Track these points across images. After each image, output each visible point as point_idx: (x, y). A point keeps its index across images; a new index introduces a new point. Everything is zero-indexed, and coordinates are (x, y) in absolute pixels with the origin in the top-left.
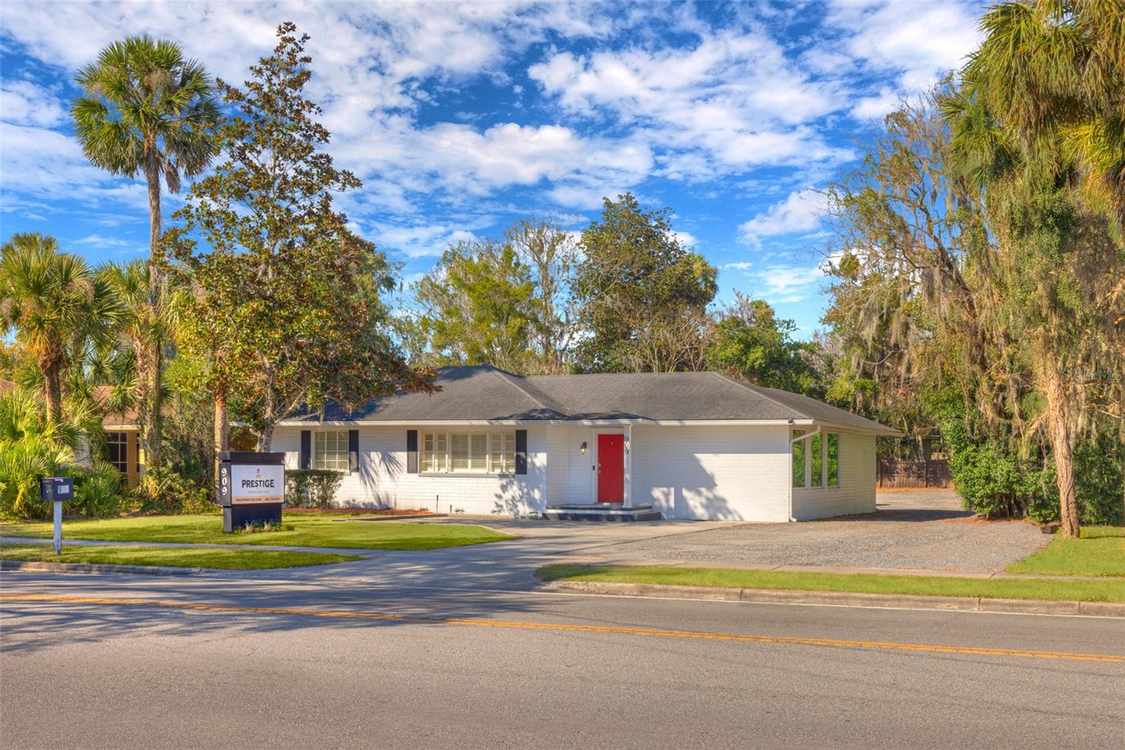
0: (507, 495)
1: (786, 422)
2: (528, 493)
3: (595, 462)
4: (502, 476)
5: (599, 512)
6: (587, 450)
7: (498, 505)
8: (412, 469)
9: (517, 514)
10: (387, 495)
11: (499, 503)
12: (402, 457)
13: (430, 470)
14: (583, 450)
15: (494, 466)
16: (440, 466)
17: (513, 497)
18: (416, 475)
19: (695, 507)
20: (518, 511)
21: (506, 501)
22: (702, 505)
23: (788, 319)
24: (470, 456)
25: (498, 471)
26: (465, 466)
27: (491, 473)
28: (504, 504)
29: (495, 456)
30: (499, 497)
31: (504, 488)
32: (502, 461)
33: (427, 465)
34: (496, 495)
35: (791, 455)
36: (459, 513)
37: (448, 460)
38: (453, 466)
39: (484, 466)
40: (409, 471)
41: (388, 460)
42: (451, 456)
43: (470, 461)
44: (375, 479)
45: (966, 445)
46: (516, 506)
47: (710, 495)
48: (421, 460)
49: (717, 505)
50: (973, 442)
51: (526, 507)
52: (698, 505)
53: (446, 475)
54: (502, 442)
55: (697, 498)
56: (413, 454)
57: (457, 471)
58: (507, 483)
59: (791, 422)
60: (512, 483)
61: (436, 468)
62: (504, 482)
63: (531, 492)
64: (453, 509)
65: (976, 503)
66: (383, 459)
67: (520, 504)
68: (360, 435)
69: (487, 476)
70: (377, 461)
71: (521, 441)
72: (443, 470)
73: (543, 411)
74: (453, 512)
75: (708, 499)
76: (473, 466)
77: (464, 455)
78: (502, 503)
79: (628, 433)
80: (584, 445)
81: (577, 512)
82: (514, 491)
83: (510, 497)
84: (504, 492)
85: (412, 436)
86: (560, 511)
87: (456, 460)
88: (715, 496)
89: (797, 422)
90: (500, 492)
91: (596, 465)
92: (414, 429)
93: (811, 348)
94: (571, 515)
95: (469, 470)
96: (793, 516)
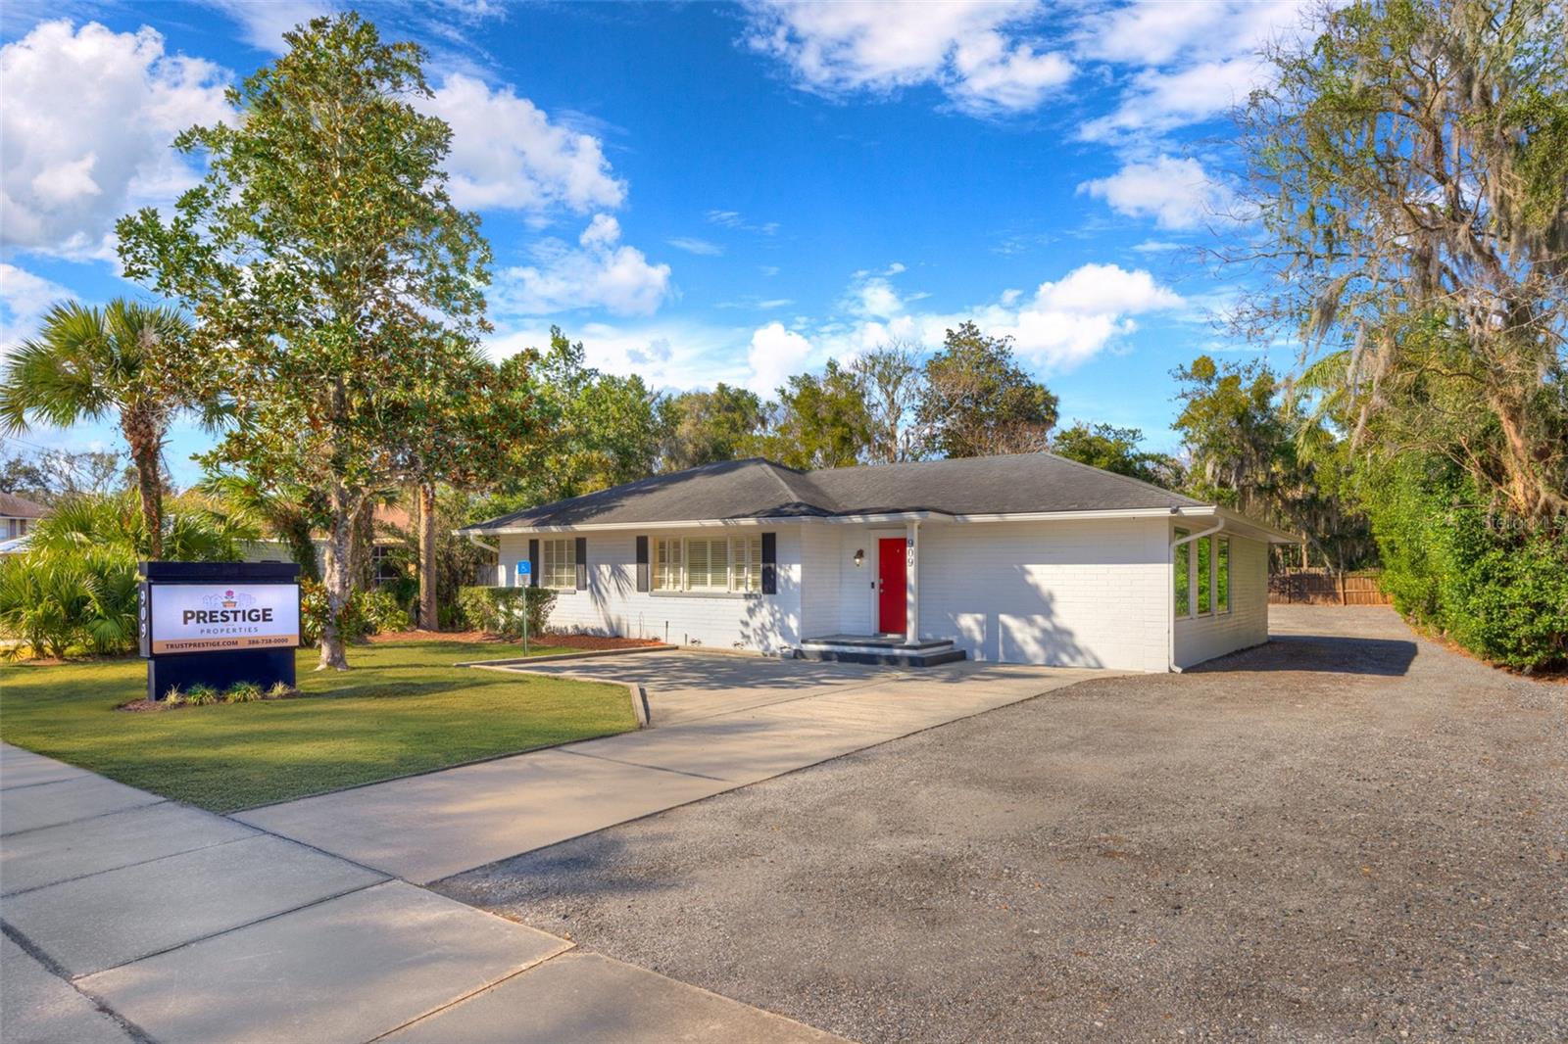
0: (756, 622)
1: (1166, 512)
2: (782, 620)
3: (875, 577)
4: (748, 597)
5: (876, 651)
6: (865, 561)
7: (744, 636)
8: (643, 586)
9: (767, 648)
10: (619, 619)
11: (746, 633)
12: (631, 569)
13: (664, 588)
14: (858, 560)
15: (738, 583)
16: (676, 582)
17: (763, 625)
18: (645, 595)
19: (1025, 642)
20: (769, 645)
21: (754, 630)
22: (1036, 640)
23: (1133, 429)
24: (709, 569)
25: (742, 590)
26: (704, 583)
27: (733, 591)
28: (751, 634)
29: (739, 569)
30: (746, 624)
31: (751, 612)
32: (748, 575)
33: (661, 582)
34: (742, 622)
35: (1172, 566)
36: (695, 645)
37: (684, 575)
38: (691, 582)
39: (725, 582)
40: (640, 589)
41: (618, 573)
42: (687, 569)
43: (709, 576)
44: (607, 599)
45: (1484, 550)
46: (766, 637)
47: (1047, 625)
48: (653, 575)
49: (1058, 641)
50: (1498, 543)
51: (780, 638)
52: (1029, 640)
53: (681, 595)
54: (746, 550)
55: (1028, 629)
56: (643, 566)
57: (695, 589)
58: (755, 606)
59: (1175, 511)
60: (760, 605)
61: (671, 585)
62: (752, 603)
63: (786, 619)
64: (689, 639)
65: (1509, 646)
66: (613, 573)
67: (771, 635)
68: (588, 543)
69: (728, 596)
70: (607, 574)
71: (768, 547)
72: (679, 588)
73: (798, 505)
74: (689, 644)
75: (1044, 631)
76: (713, 583)
77: (703, 567)
78: (749, 632)
79: (913, 535)
80: (860, 554)
81: (847, 649)
82: (764, 616)
83: (760, 625)
84: (751, 617)
85: (642, 543)
86: (824, 647)
87: (694, 575)
88: (1055, 627)
89: (1187, 511)
90: (746, 617)
91: (877, 581)
92: (643, 534)
93: (1158, 459)
94: (837, 653)
95: (709, 588)
96: (1177, 664)
